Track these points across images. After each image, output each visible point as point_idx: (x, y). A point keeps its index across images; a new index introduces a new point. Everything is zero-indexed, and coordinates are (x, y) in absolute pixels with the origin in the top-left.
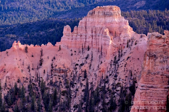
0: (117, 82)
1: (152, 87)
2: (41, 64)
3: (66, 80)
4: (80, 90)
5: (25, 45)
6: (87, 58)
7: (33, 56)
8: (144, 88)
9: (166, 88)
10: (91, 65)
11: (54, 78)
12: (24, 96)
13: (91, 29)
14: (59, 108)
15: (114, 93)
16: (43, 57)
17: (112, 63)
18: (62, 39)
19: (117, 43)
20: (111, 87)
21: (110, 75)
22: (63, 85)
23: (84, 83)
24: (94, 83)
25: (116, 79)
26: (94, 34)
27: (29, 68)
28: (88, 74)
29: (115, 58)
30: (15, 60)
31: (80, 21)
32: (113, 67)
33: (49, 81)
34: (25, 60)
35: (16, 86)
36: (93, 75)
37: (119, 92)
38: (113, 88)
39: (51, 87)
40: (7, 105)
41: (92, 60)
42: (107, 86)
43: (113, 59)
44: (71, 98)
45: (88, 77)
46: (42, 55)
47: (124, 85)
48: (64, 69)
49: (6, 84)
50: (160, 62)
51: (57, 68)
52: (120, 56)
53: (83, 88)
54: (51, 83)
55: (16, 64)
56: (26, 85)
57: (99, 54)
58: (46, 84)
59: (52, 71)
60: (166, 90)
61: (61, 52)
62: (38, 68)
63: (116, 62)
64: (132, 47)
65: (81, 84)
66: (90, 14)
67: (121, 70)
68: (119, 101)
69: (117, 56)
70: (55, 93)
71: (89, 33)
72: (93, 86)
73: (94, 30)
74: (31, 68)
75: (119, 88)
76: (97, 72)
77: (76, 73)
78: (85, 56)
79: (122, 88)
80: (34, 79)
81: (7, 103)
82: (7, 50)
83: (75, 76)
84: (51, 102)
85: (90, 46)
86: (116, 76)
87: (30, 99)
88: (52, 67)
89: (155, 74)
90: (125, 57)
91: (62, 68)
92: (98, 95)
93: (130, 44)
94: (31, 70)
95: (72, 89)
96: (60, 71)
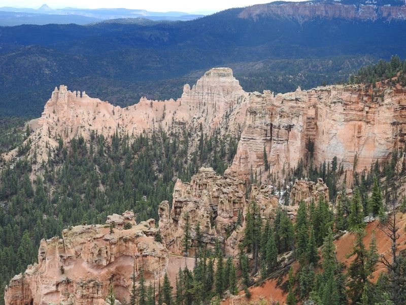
0: (227, 134)
1: (252, 139)
2: (164, 117)
3: (184, 131)
4: (196, 140)
5: (150, 101)
6: (203, 112)
7: (157, 110)
8: (245, 140)
9: (263, 140)
10: (206, 119)
11: (174, 130)
12: (148, 145)
13: (207, 87)
14: (177, 155)
15: (224, 143)
16: (165, 111)
17: (224, 117)
18: (182, 96)
19: (229, 100)
20: (222, 138)
21: (222, 127)
22: (182, 135)
23: (200, 134)
24: (208, 134)
25: (227, 131)
26: (209, 91)
27: (153, 120)
28: (203, 126)
29: (227, 113)
30: (142, 113)
31: (198, 81)
32: (225, 120)
33: (170, 132)
34: (151, 114)
35: (141, 135)
36: (208, 127)
37: (228, 142)
38: (223, 139)
39: (171, 138)
40: (133, 152)
41: (207, 114)
42: (219, 137)
43: (225, 114)
44: (188, 146)
45: (203, 129)
46: (165, 109)
47: (233, 136)
48: (183, 121)
49: (133, 134)
50: (260, 118)
51: (177, 121)
52: (231, 111)
53: (199, 138)
54: (172, 134)
55: (142, 116)
56: (150, 136)
57: (214, 109)
58: (167, 135)
59: (173, 123)
60: (264, 141)
61: (181, 107)
62: (161, 121)
63: (227, 116)
64: (241, 104)
65: (197, 135)
66: (206, 74)
67: (231, 123)
68: (228, 149)
69: (229, 111)
70: (175, 142)
71: (206, 91)
72: (206, 136)
73: (209, 89)
74: (155, 120)
75: (229, 139)
76: (211, 125)
77: (193, 125)
78: (202, 110)
79: (231, 139)
80: (157, 130)
81: (133, 150)
82: (135, 105)
83: (192, 128)
84: (171, 150)
85: (206, 102)
86: (227, 128)
87: (153, 147)
88: (173, 120)
89: (255, 128)
90: (235, 112)
91: (181, 121)
92: (211, 144)
93: (240, 101)
94: (155, 122)
95: (189, 139)
96: (180, 123)
